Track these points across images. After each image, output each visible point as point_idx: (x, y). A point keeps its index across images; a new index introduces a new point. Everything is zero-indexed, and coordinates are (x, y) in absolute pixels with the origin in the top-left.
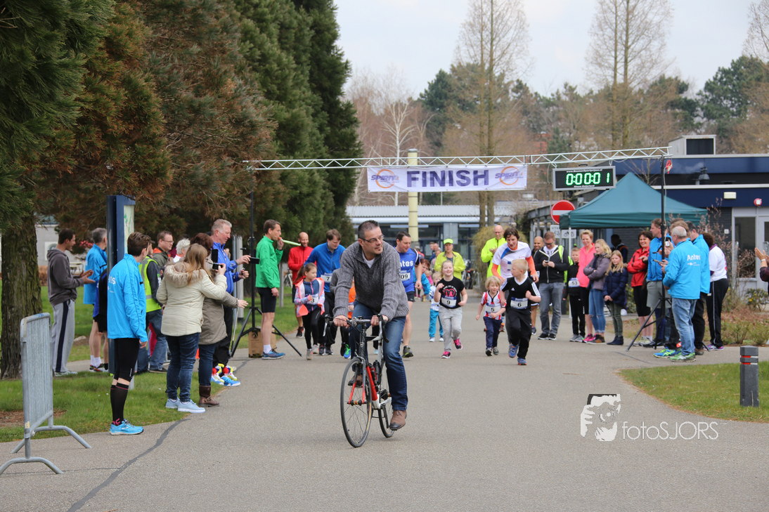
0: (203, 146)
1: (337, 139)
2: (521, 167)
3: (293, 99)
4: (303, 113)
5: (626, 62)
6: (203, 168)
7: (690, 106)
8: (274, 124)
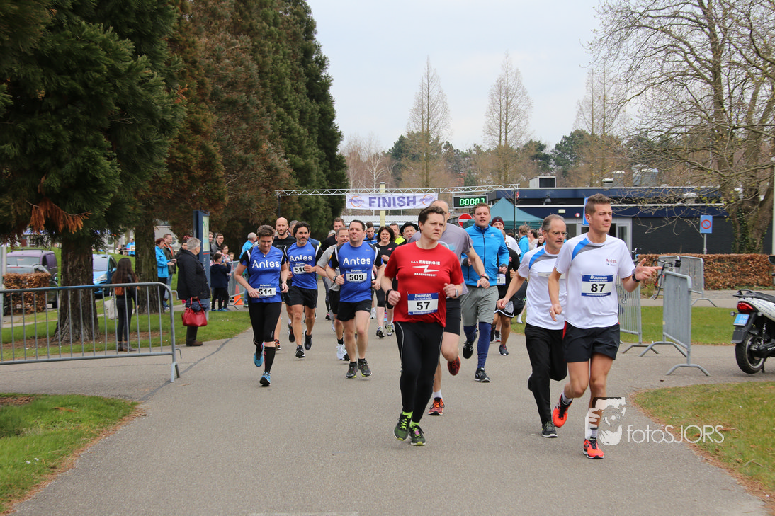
0: (248, 182)
1: (334, 176)
3: (306, 154)
4: (313, 162)
5: (506, 133)
6: (247, 195)
7: (547, 158)
8: (291, 170)
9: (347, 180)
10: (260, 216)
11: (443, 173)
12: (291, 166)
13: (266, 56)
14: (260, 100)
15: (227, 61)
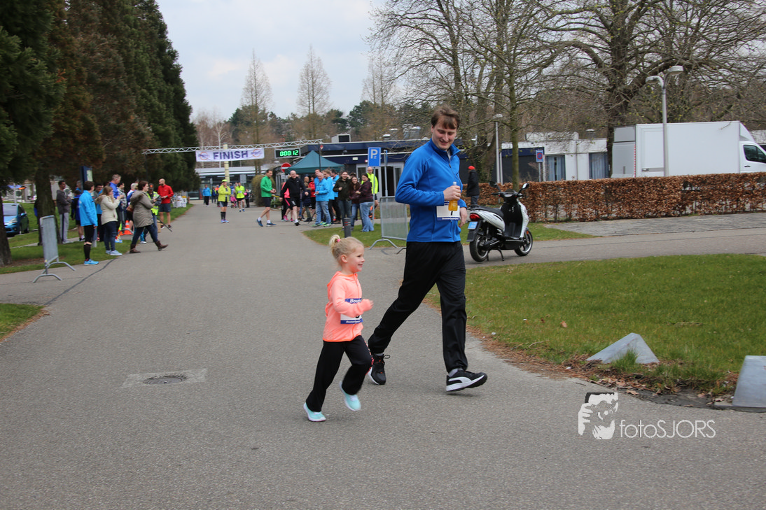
0: (121, 144)
1: (188, 139)
2: (261, 149)
3: (165, 123)
4: (171, 129)
5: (313, 104)
6: (122, 154)
7: (344, 121)
13: (130, 51)
14: (127, 83)
15: (99, 54)
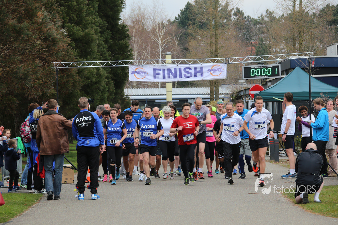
0: (23, 54)
1: (117, 47)
2: (222, 65)
3: (86, 23)
6: (22, 68)
8: (69, 40)
9: (130, 51)
10: (37, 89)
11: (233, 42)
12: (69, 35)
